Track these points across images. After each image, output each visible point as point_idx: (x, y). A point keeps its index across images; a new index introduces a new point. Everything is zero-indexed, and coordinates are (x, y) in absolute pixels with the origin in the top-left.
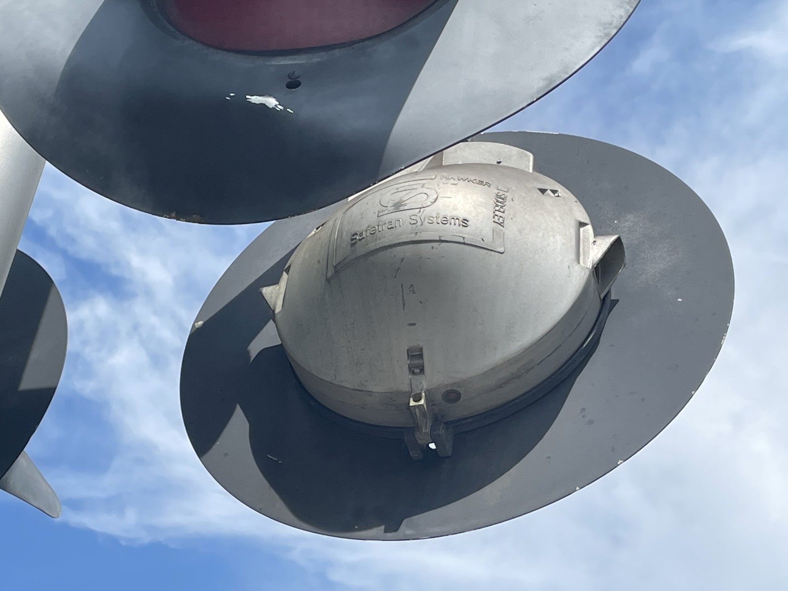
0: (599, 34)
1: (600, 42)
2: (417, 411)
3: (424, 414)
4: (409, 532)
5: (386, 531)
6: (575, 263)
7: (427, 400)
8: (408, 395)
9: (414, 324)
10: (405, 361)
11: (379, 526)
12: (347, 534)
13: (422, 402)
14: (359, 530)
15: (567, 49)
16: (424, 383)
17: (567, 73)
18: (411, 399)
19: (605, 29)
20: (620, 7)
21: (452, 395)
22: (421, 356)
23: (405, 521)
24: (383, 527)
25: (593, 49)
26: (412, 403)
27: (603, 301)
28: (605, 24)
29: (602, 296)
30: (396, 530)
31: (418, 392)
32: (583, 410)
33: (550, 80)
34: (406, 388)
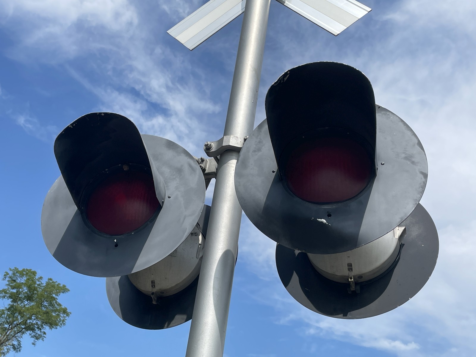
0: (414, 203)
1: (414, 206)
2: (351, 282)
3: (353, 283)
4: (350, 317)
5: (343, 316)
6: (394, 237)
7: (353, 279)
8: (348, 277)
9: (349, 257)
10: (347, 267)
11: (341, 314)
12: (331, 316)
13: (353, 280)
14: (335, 315)
15: (405, 208)
16: (353, 274)
17: (406, 216)
18: (349, 279)
19: (415, 201)
20: (419, 194)
21: (360, 277)
22: (351, 266)
23: (349, 313)
24: (342, 315)
25: (413, 208)
26: (350, 280)
27: (401, 245)
28: (415, 200)
29: (400, 244)
30: (346, 316)
31: (351, 276)
32: (397, 280)
33: (401, 218)
34: (347, 275)
